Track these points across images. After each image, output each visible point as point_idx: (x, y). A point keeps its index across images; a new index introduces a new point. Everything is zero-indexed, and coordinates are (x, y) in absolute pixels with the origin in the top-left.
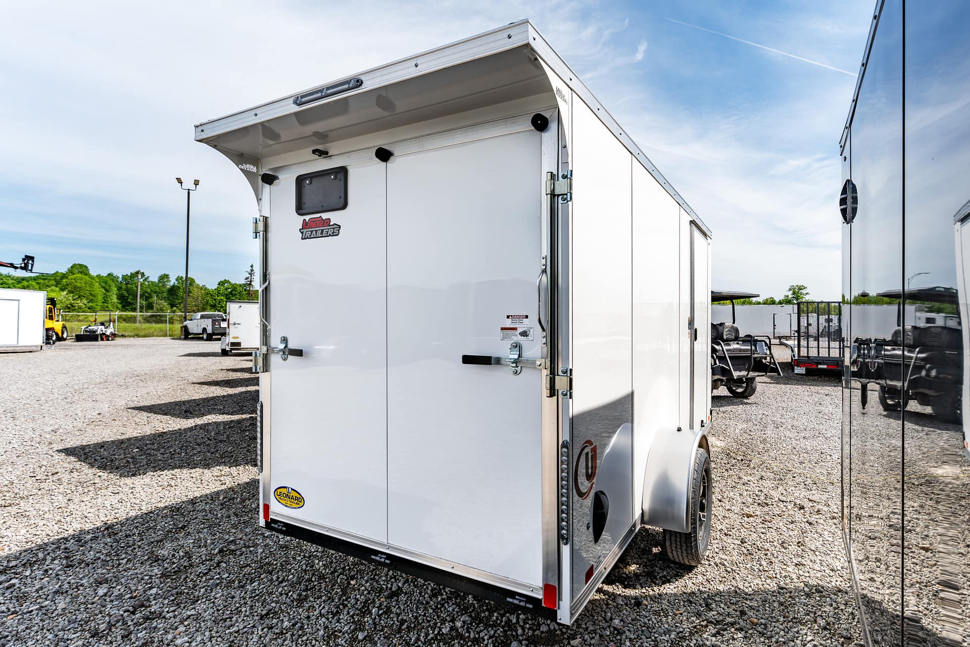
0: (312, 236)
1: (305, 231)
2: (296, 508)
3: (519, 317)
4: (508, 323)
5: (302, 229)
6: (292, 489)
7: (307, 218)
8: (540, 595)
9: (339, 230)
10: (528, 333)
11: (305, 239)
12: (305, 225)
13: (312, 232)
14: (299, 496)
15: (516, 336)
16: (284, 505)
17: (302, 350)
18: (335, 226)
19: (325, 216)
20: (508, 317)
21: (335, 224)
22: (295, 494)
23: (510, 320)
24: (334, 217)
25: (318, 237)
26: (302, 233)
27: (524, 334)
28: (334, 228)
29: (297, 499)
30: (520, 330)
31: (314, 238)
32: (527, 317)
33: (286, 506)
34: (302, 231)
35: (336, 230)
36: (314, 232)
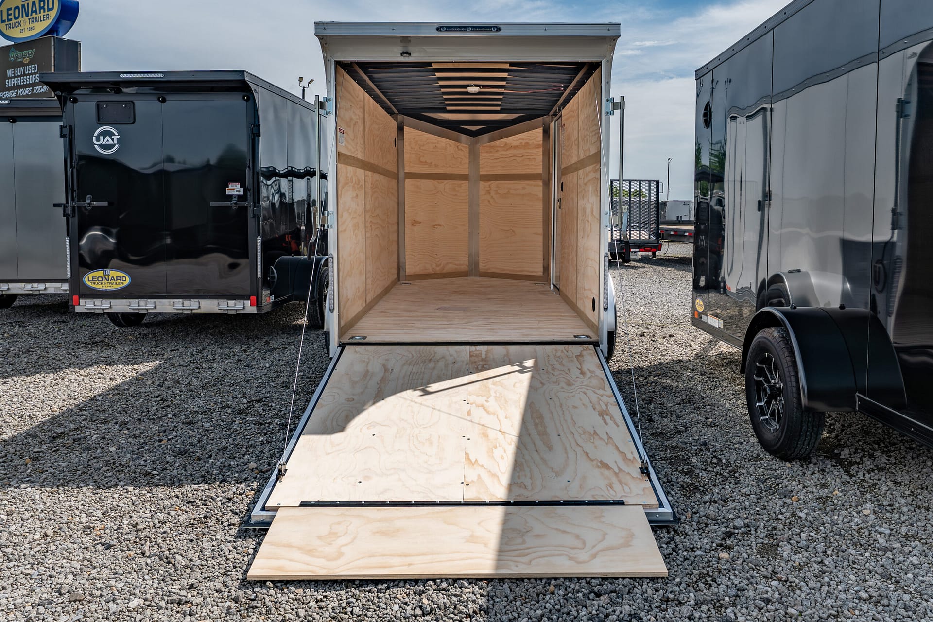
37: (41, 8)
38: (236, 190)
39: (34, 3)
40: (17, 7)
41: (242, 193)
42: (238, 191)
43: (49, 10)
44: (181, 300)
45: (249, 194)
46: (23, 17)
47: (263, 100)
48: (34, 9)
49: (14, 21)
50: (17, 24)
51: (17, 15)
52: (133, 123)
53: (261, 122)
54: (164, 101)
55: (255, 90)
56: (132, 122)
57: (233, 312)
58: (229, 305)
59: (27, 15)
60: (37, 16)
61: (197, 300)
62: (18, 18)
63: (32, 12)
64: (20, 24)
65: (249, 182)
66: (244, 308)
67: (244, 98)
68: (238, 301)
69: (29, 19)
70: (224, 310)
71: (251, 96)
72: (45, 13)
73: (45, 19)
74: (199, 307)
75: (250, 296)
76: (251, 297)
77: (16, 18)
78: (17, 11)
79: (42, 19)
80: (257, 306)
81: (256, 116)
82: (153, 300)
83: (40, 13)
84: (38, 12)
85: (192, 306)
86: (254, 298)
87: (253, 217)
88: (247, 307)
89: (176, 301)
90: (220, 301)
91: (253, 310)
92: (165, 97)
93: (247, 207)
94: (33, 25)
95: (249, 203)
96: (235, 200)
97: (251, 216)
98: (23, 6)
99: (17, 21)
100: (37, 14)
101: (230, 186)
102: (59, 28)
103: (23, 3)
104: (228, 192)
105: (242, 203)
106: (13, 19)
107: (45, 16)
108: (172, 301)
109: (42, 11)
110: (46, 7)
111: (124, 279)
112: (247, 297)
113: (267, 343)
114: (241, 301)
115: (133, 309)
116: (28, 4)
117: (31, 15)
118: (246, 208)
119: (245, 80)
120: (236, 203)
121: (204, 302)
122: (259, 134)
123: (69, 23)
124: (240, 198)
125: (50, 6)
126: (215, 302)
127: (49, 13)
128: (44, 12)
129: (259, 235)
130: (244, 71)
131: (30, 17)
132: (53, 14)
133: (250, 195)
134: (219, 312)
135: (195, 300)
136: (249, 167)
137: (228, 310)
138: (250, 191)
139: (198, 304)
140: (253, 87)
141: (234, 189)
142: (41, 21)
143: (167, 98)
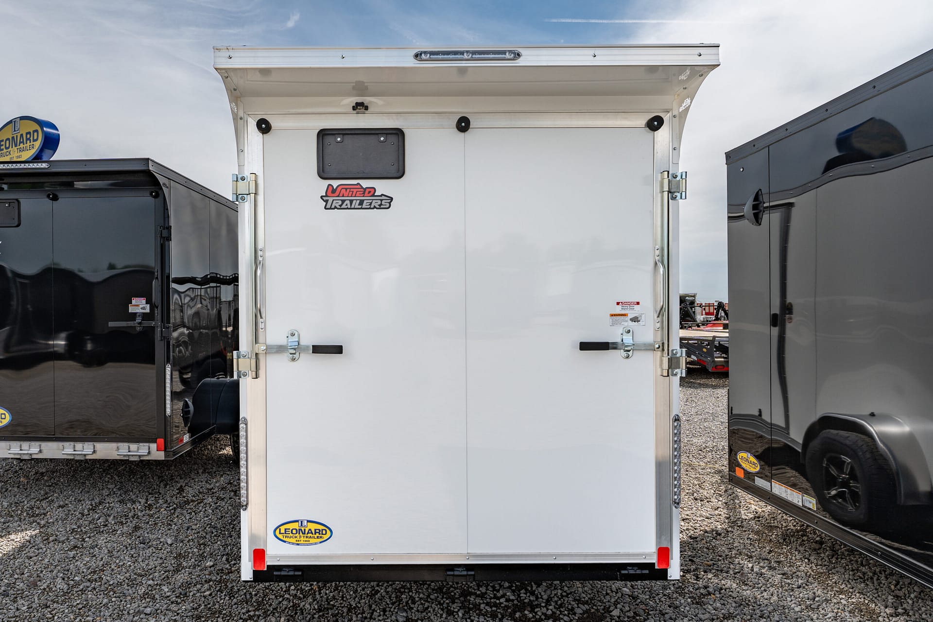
0: (344, 206)
1: (330, 199)
2: (316, 544)
3: (630, 304)
4: (618, 310)
5: (326, 196)
6: (308, 521)
7: (335, 183)
8: (654, 560)
9: (390, 203)
10: (639, 319)
11: (331, 208)
12: (331, 191)
13: (343, 201)
14: (321, 527)
15: (627, 321)
16: (293, 544)
17: (342, 346)
18: (383, 197)
19: (365, 183)
20: (618, 304)
21: (382, 195)
22: (313, 527)
23: (620, 307)
24: (382, 187)
25: (354, 209)
26: (326, 201)
27: (635, 320)
28: (381, 200)
29: (320, 532)
30: (631, 316)
31: (347, 208)
32: (638, 303)
33: (298, 544)
34: (325, 198)
35: (386, 202)
36: (348, 202)
37: (27, 139)
38: (141, 306)
39: (22, 135)
40: (8, 139)
41: (148, 310)
42: (143, 308)
43: (34, 141)
44: (72, 443)
45: (156, 312)
46: (12, 147)
47: (174, 196)
48: (22, 140)
49: (5, 150)
50: (8, 153)
51: (7, 146)
52: (18, 226)
53: (172, 223)
54: (55, 198)
55: (164, 184)
56: (16, 224)
57: (136, 459)
58: (131, 450)
59: (16, 146)
60: (24, 146)
61: (92, 443)
62: (9, 148)
63: (20, 143)
64: (10, 153)
65: (156, 296)
66: (149, 453)
67: (151, 194)
68: (141, 444)
69: (18, 149)
70: (125, 456)
71: (160, 192)
72: (31, 144)
73: (31, 148)
74: (94, 452)
75: (156, 439)
76: (158, 440)
77: (7, 148)
78: (8, 142)
79: (28, 149)
80: (165, 451)
81: (166, 216)
82: (38, 443)
83: (26, 143)
84: (25, 143)
85: (85, 450)
86: (161, 441)
87: (162, 340)
88: (153, 452)
89: (66, 444)
90: (121, 445)
91: (160, 456)
92: (57, 193)
93: (154, 327)
94: (21, 153)
95: (157, 323)
96: (138, 320)
97: (159, 339)
98: (13, 138)
99: (8, 150)
100: (24, 144)
101: (134, 302)
102: (42, 156)
103: (13, 136)
104: (131, 309)
105: (146, 323)
106: (4, 149)
107: (31, 146)
108: (60, 444)
109: (28, 142)
110: (32, 138)
111: (3, 416)
112: (154, 441)
113: (181, 490)
114: (145, 444)
115: (14, 454)
116: (17, 136)
117: (19, 145)
118: (153, 329)
119: (150, 170)
120: (140, 323)
121: (99, 446)
122: (169, 238)
123: (51, 152)
124: (145, 316)
125: (35, 138)
126: (114, 445)
127: (34, 143)
128: (30, 142)
129: (168, 361)
130: (148, 159)
131: (18, 147)
132: (38, 144)
133: (158, 313)
134: (118, 458)
135: (90, 443)
136: (157, 278)
137: (129, 455)
138: (157, 308)
139: (93, 448)
140: (162, 180)
141: (139, 306)
142: (27, 150)
143: (60, 195)
